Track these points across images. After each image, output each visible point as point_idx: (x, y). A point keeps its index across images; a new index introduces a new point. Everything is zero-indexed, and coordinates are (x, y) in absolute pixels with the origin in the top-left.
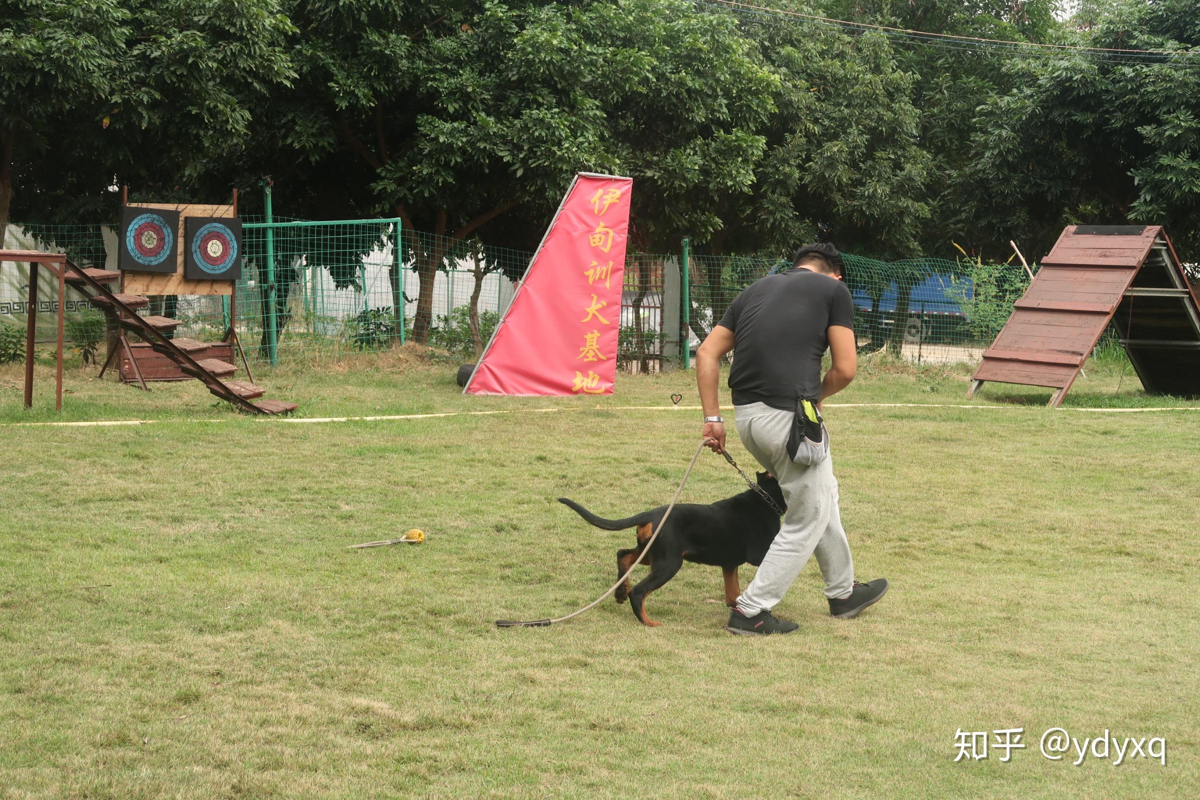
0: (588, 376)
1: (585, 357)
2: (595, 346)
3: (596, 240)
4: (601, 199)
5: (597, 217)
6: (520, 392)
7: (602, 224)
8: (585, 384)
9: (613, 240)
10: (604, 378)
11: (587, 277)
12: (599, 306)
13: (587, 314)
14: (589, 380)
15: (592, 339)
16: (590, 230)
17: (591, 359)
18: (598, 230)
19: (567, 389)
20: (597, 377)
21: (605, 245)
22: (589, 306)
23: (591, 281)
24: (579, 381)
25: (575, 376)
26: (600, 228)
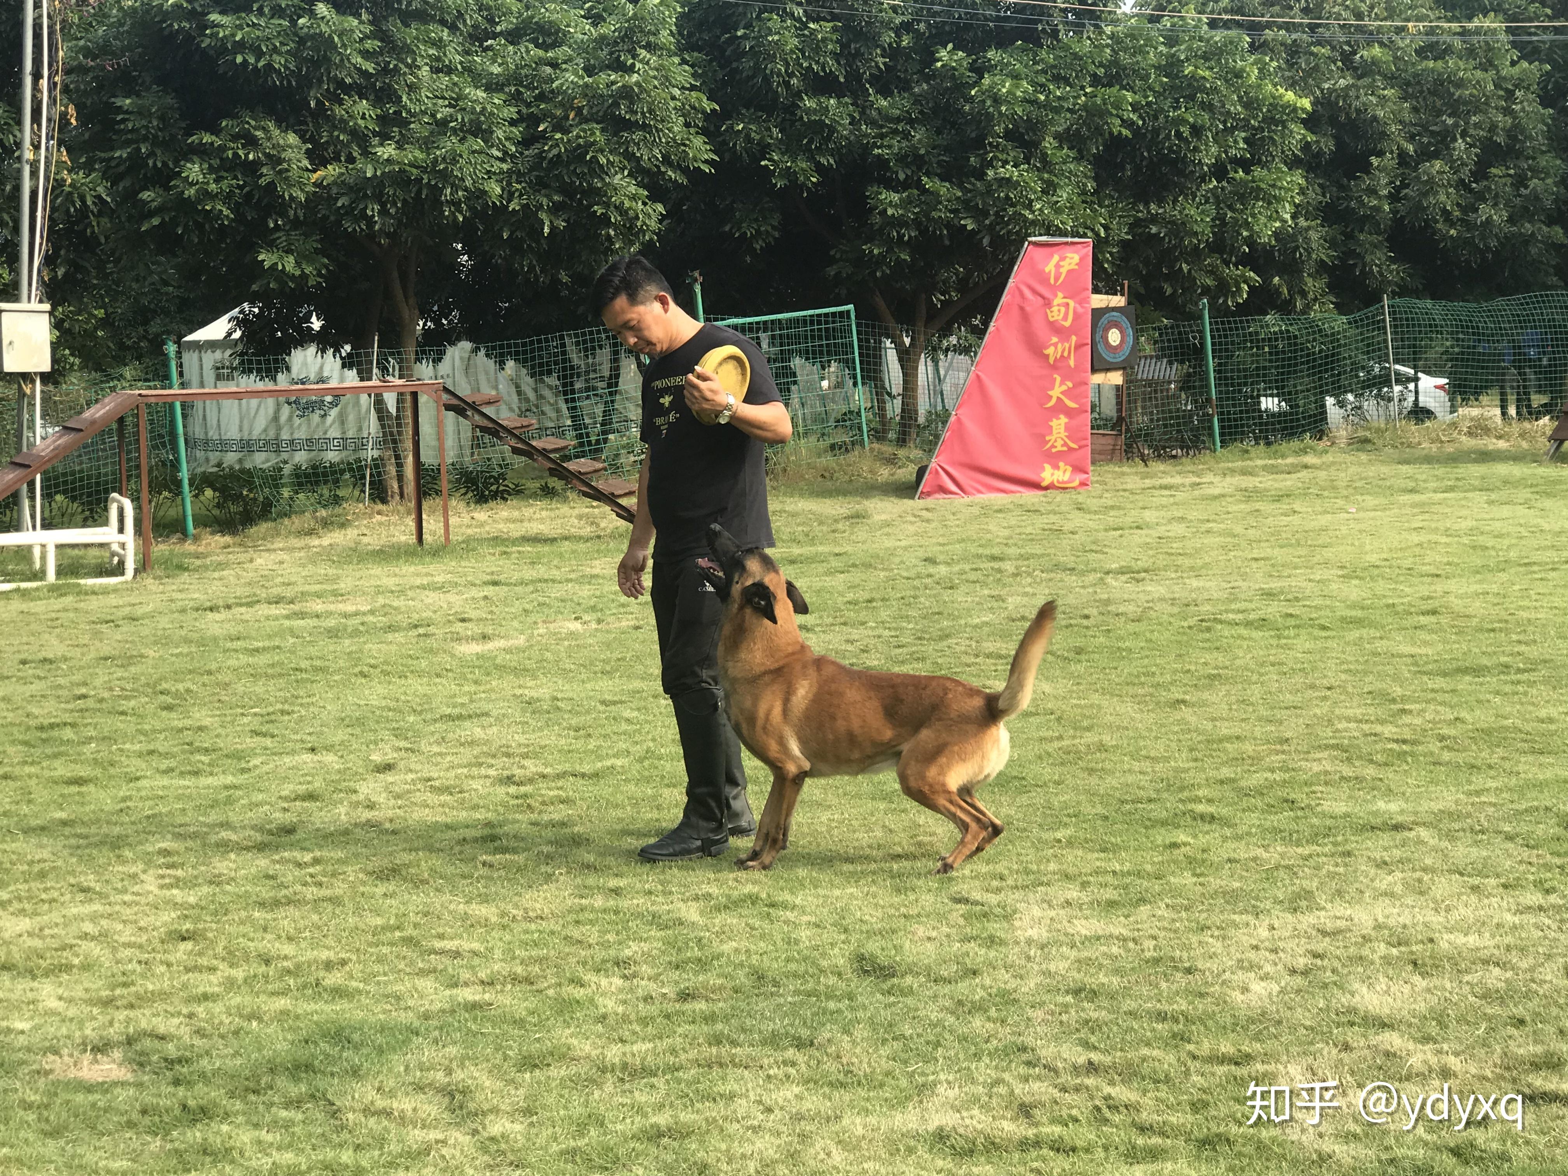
0: (1058, 468)
1: (1053, 446)
2: (1063, 434)
3: (1056, 314)
4: (1058, 266)
5: (1054, 289)
6: (981, 492)
7: (1060, 295)
8: (1055, 478)
9: (1075, 312)
10: (1079, 469)
11: (1047, 356)
12: (1064, 388)
13: (1051, 397)
14: (1060, 473)
15: (1059, 424)
16: (1048, 304)
17: (1059, 448)
18: (1056, 302)
19: (1036, 486)
20: (1070, 469)
21: (1065, 318)
22: (1052, 388)
23: (1051, 361)
24: (1048, 475)
25: (1043, 469)
26: (1059, 299)
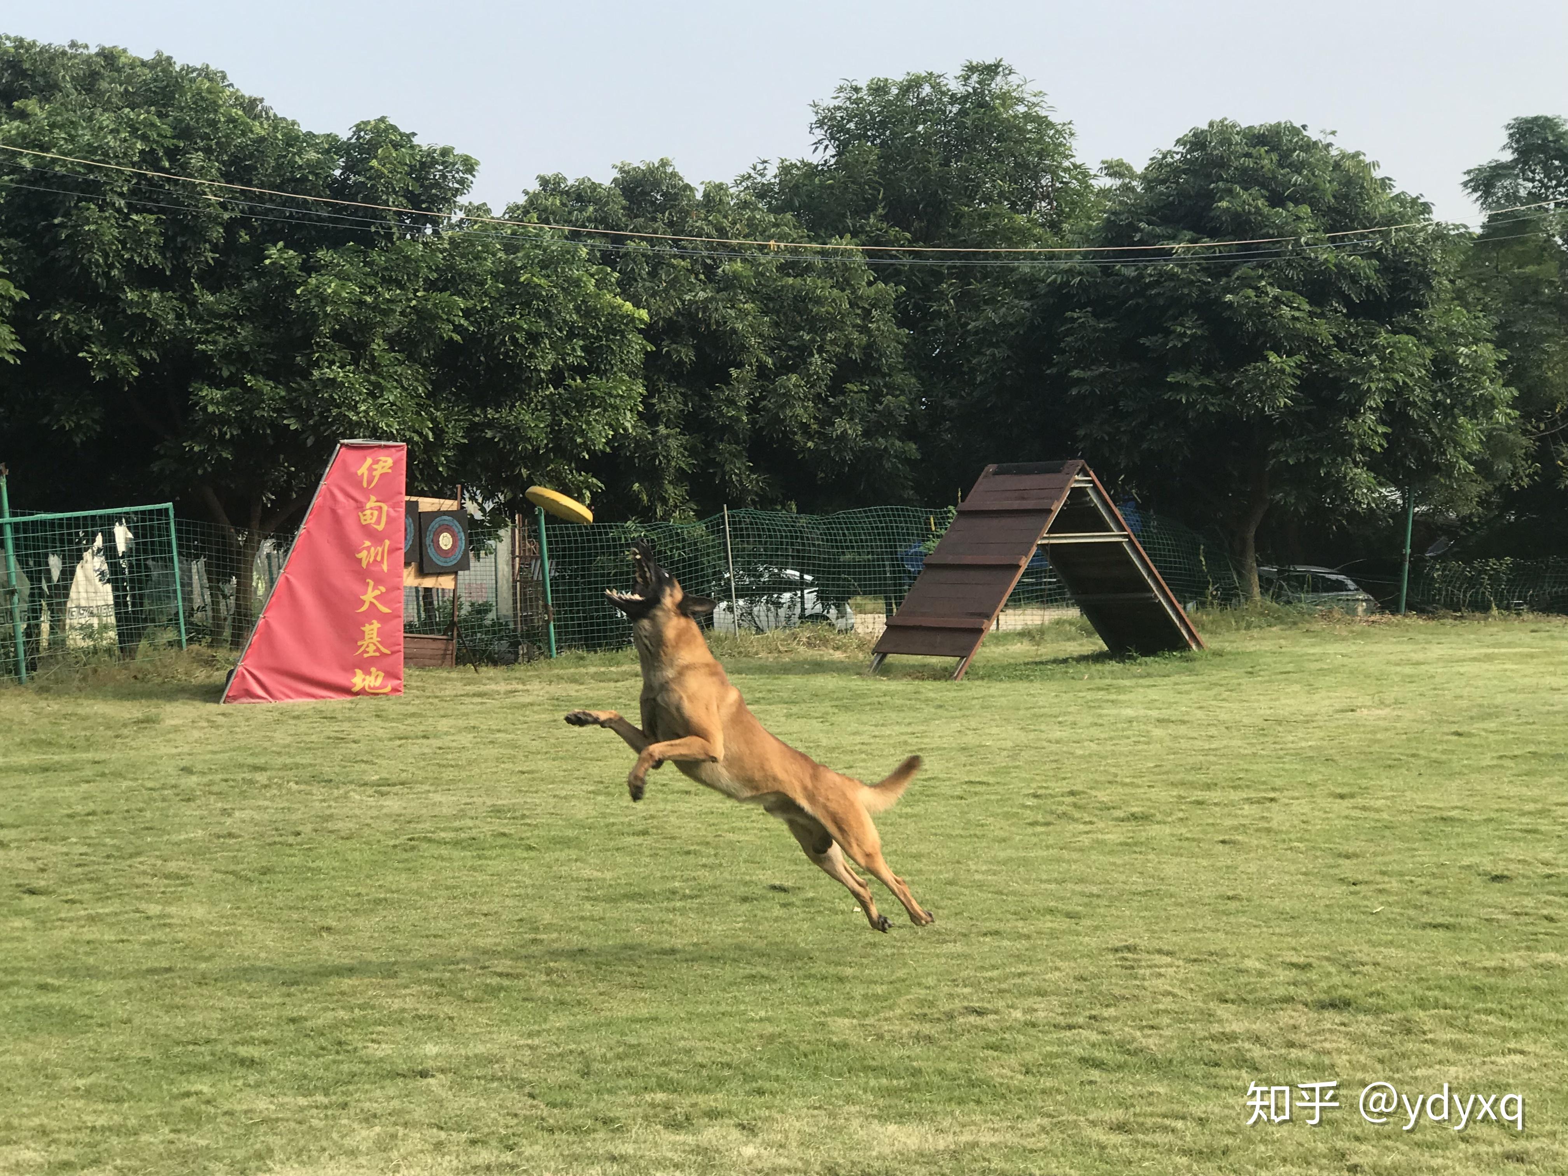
0: (370, 673)
1: (365, 652)
2: (376, 639)
3: (369, 517)
4: (371, 469)
5: (367, 492)
6: (288, 697)
7: (373, 498)
8: (366, 683)
9: (388, 515)
10: (391, 674)
11: (360, 561)
12: (377, 592)
13: (363, 602)
14: (372, 678)
15: (372, 630)
16: (361, 507)
17: (371, 654)
18: (368, 506)
19: (346, 691)
20: (382, 674)
21: (378, 522)
22: (365, 593)
23: (364, 565)
24: (359, 680)
25: (354, 674)
26: (372, 503)
